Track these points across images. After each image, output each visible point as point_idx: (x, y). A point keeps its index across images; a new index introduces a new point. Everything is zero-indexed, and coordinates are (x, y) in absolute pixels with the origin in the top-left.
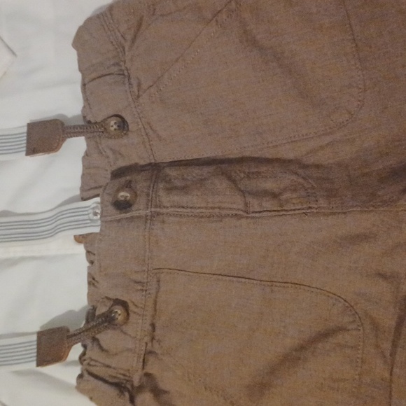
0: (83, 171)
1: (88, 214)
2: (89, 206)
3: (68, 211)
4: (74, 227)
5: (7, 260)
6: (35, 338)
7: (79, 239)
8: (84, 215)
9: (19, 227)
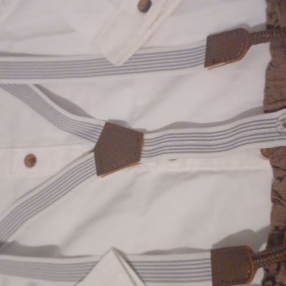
0: (267, 83)
1: (276, 126)
2: (277, 118)
3: (253, 124)
4: (260, 140)
5: (183, 174)
6: (208, 255)
7: (267, 153)
8: (270, 127)
9: (192, 138)
